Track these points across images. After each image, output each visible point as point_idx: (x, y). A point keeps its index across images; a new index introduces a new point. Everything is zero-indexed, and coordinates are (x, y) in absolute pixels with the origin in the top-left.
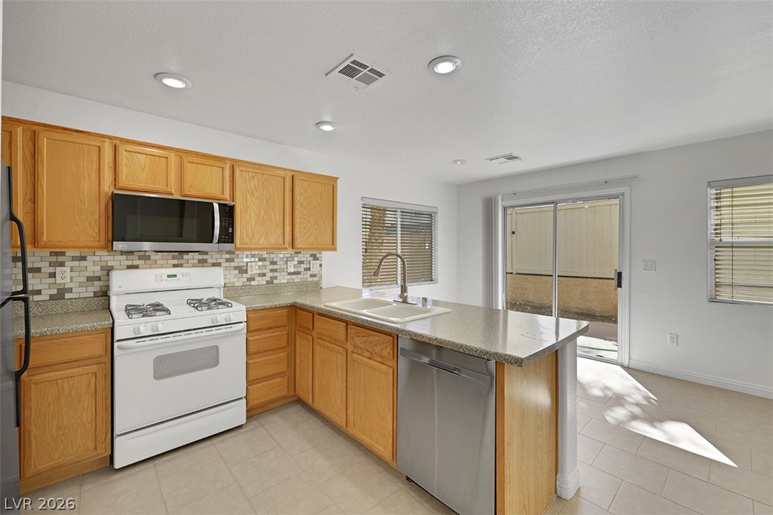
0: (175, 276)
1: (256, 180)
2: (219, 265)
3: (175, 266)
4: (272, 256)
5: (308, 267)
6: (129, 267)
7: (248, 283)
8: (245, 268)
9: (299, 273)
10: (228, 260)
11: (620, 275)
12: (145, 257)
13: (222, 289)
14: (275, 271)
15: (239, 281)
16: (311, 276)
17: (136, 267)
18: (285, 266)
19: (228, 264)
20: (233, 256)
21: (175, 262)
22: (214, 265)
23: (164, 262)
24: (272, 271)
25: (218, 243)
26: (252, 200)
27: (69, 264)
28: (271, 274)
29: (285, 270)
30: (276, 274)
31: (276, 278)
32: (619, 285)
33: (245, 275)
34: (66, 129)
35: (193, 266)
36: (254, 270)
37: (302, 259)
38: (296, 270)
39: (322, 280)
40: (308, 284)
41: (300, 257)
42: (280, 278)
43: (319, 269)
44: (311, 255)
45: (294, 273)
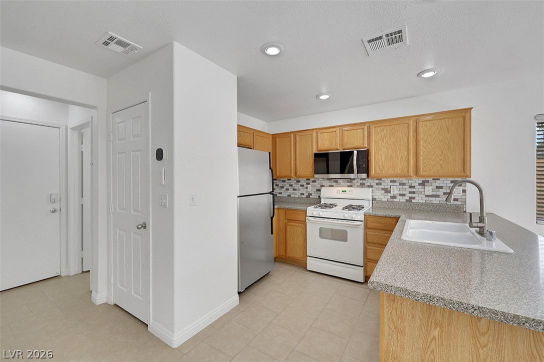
0: (346, 191)
1: (385, 131)
2: (372, 187)
3: (348, 186)
4: (410, 181)
6: (330, 186)
7: (392, 200)
8: (389, 190)
9: (438, 196)
10: (377, 184)
12: (336, 180)
13: (371, 202)
14: (414, 193)
15: (385, 198)
17: (332, 186)
18: (423, 190)
19: (377, 186)
20: (380, 181)
21: (349, 184)
22: (369, 186)
23: (344, 184)
24: (410, 192)
25: (358, 173)
26: (382, 145)
27: (311, 183)
28: (410, 195)
29: (423, 193)
30: (414, 195)
31: (414, 198)
33: (389, 194)
34: (303, 131)
35: (358, 187)
36: (395, 191)
37: (441, 185)
38: (434, 193)
39: (466, 204)
40: (447, 206)
41: (438, 183)
42: (418, 198)
43: (462, 194)
44: (451, 181)
45: (432, 196)
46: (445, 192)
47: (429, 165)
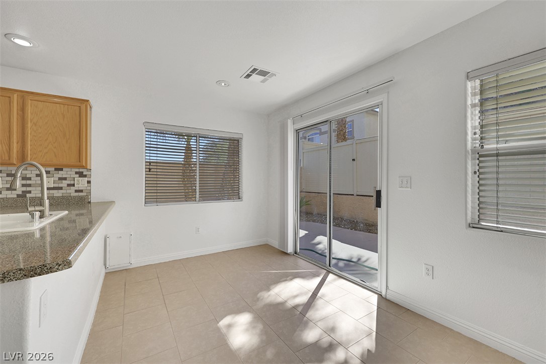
5: (73, 183)
9: (61, 188)
11: (379, 193)
14: (29, 185)
16: (76, 191)
24: (24, 186)
28: (24, 189)
30: (29, 189)
31: (29, 192)
32: (378, 205)
37: (64, 176)
38: (56, 185)
39: (90, 195)
40: (70, 198)
41: (61, 174)
42: (36, 192)
43: (86, 185)
44: (76, 172)
45: (54, 188)
46: (69, 183)
47: (41, 151)
